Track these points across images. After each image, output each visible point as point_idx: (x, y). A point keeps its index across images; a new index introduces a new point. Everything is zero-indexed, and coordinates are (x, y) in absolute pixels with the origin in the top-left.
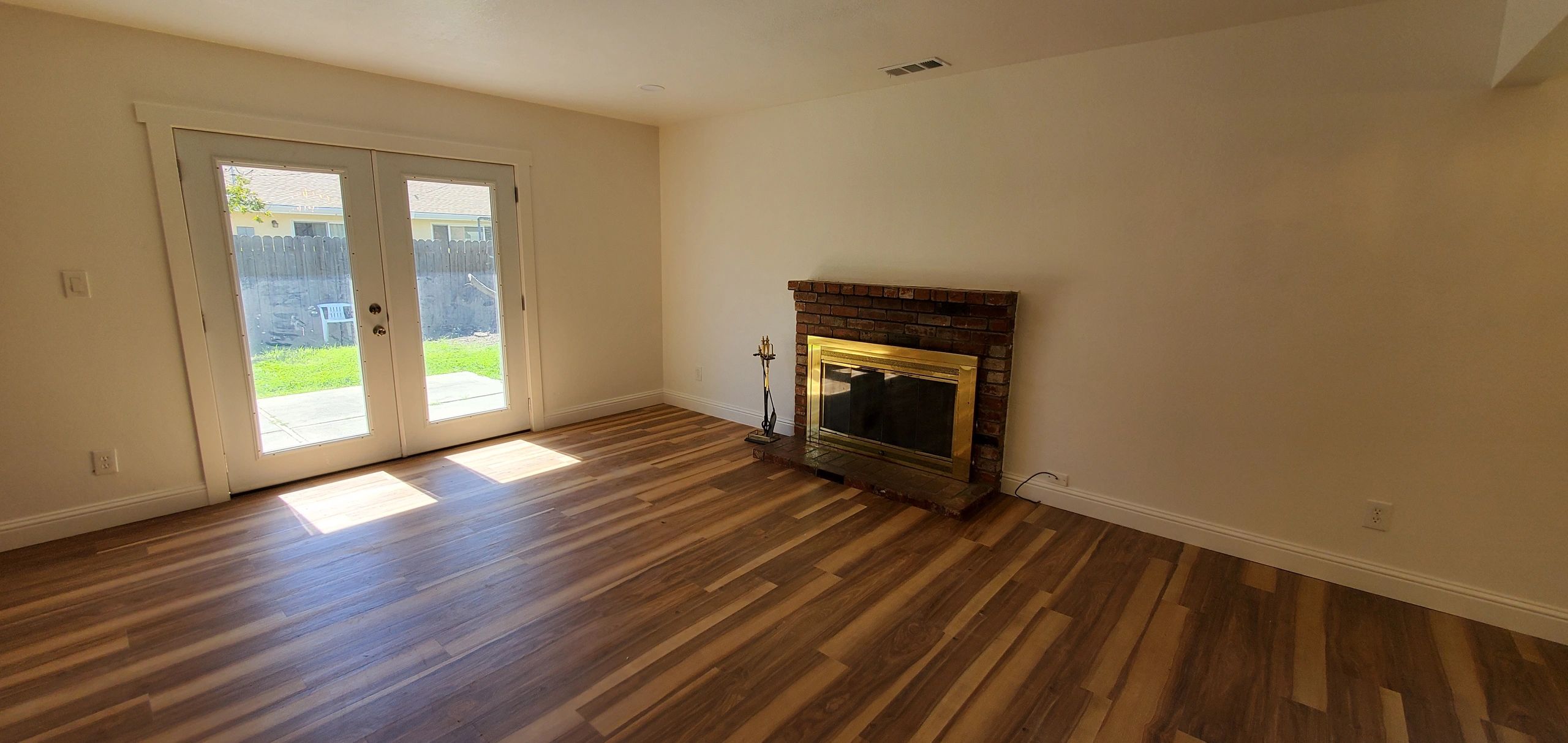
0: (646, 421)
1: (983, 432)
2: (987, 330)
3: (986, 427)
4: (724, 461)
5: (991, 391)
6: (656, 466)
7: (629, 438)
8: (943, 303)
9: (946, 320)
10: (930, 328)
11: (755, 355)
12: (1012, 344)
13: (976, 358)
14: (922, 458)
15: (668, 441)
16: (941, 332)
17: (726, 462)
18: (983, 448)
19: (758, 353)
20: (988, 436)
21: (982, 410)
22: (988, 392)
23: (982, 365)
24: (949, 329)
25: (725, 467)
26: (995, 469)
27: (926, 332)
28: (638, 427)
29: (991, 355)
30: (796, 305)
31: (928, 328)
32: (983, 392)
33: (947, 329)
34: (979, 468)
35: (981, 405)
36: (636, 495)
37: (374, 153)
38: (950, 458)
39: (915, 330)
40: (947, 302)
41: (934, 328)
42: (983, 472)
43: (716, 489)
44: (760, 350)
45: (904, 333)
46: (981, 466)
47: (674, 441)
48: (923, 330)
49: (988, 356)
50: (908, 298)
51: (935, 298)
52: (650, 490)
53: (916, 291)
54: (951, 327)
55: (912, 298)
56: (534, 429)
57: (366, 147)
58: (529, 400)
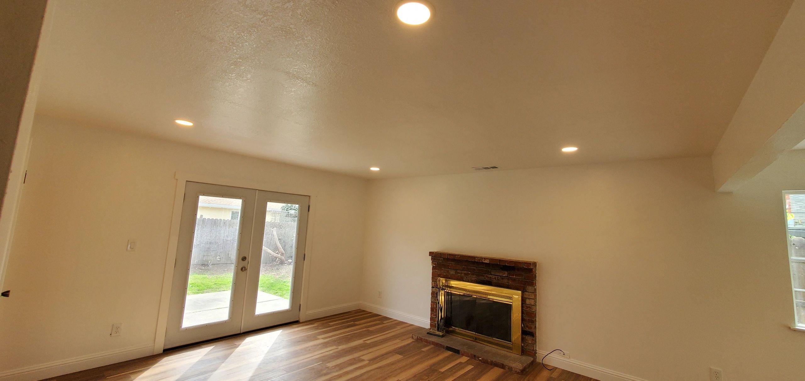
0: (354, 318)
1: (526, 329)
2: (524, 279)
3: (527, 326)
4: (398, 341)
5: (528, 309)
6: (365, 342)
7: (348, 327)
8: (503, 266)
9: (505, 273)
10: (497, 276)
12: (536, 286)
13: (520, 292)
14: (496, 342)
15: (367, 329)
16: (502, 279)
17: (399, 341)
18: (527, 337)
20: (529, 332)
21: (524, 317)
22: (527, 309)
23: (523, 296)
24: (507, 278)
25: (399, 343)
26: (534, 349)
27: (495, 278)
28: (351, 321)
29: (527, 291)
30: (432, 263)
31: (496, 277)
32: (525, 309)
33: (505, 278)
34: (525, 348)
35: (524, 315)
36: (360, 356)
38: (511, 342)
39: (490, 277)
40: (506, 265)
41: (499, 277)
42: (528, 350)
43: (398, 355)
45: (485, 278)
46: (526, 347)
47: (370, 329)
48: (494, 278)
50: (487, 262)
51: (500, 263)
52: (366, 354)
53: (492, 260)
54: (507, 276)
55: (489, 262)
56: (301, 321)
57: (255, 189)
58: (300, 305)
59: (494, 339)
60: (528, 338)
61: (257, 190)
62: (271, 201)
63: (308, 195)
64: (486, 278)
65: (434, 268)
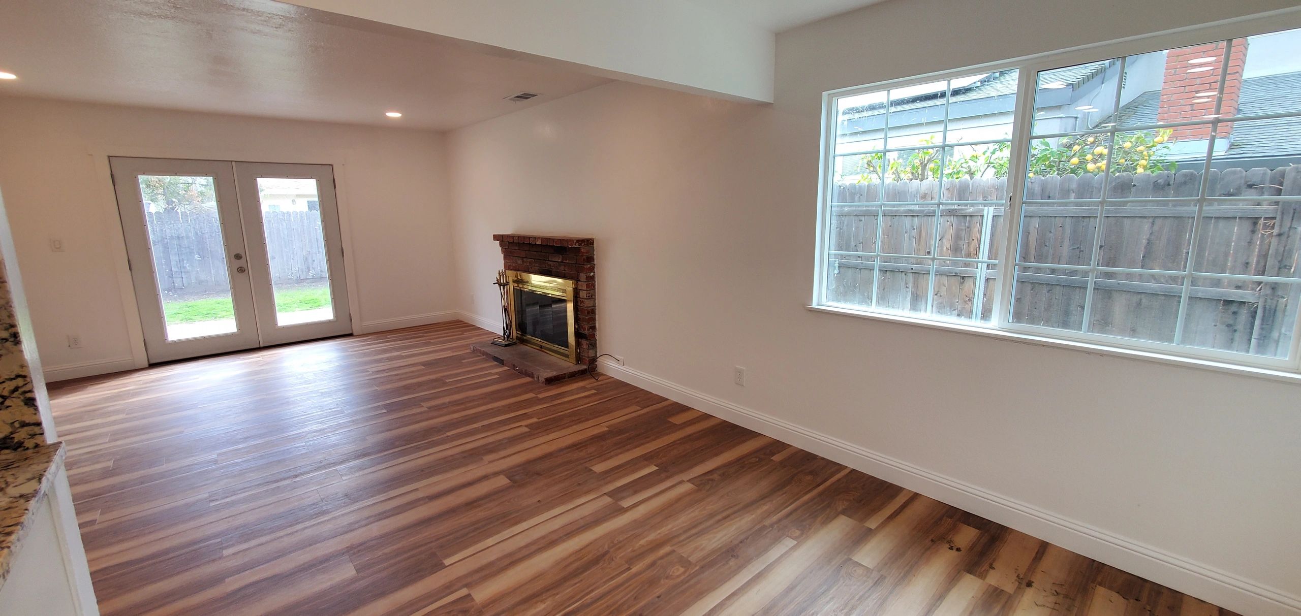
1: (582, 331)
2: (576, 263)
3: (582, 327)
6: (403, 354)
9: (560, 258)
11: (494, 284)
12: (594, 272)
13: (571, 281)
14: (556, 349)
16: (558, 265)
17: (449, 352)
18: (582, 341)
19: (496, 282)
20: (584, 333)
21: (580, 316)
22: (582, 304)
23: (575, 286)
24: (563, 263)
25: (444, 355)
29: (580, 279)
30: (501, 250)
31: (555, 263)
32: (579, 305)
34: (582, 354)
37: (233, 163)
38: (568, 348)
40: (555, 246)
42: (585, 357)
44: (498, 280)
48: (553, 265)
49: (579, 281)
50: (540, 244)
51: (549, 243)
52: (380, 366)
53: (544, 239)
56: (355, 334)
57: (230, 161)
58: (350, 314)
59: (555, 345)
60: (584, 343)
61: (233, 162)
62: (262, 177)
63: (330, 164)
64: (547, 267)
65: (505, 258)
